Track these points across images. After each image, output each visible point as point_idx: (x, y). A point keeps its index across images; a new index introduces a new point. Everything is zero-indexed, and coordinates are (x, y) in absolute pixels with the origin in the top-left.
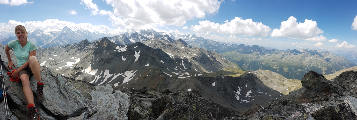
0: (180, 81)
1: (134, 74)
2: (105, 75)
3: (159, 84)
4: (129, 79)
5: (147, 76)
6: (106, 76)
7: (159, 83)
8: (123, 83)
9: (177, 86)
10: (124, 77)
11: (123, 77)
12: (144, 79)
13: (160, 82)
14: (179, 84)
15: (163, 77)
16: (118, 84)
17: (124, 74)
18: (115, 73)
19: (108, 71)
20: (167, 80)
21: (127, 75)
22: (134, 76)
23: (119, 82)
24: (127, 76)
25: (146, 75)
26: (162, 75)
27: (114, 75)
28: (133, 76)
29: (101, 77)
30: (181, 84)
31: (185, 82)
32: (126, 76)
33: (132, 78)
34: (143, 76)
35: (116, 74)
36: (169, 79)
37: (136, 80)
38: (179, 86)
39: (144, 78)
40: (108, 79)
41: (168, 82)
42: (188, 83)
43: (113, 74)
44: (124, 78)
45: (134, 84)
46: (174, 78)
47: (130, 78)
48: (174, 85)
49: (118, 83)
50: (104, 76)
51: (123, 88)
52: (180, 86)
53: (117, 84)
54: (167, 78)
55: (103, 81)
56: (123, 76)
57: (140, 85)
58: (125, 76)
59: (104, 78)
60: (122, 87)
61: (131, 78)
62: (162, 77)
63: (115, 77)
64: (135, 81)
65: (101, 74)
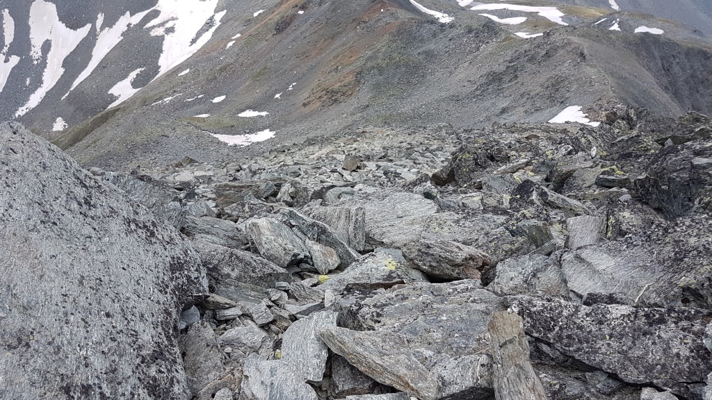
0: (510, 53)
1: (216, 11)
2: (37, 40)
3: (369, 64)
4: (194, 41)
5: (294, 16)
6: (47, 46)
7: (370, 58)
8: (162, 71)
9: (484, 80)
10: (159, 32)
11: (154, 33)
12: (278, 37)
13: (378, 51)
14: (503, 68)
15: (400, 21)
16: (135, 84)
17: (156, 14)
18: (100, 19)
19: (52, 7)
20: (422, 41)
21: (173, 19)
22: (218, 24)
23: (138, 71)
24: (178, 25)
25: (290, 12)
26: (393, 10)
27: (93, 29)
28: (210, 23)
29: (15, 60)
30: (513, 71)
31: (547, 55)
32: (169, 25)
33: (207, 36)
34: (275, 17)
35: (110, 22)
36: (434, 36)
37: (230, 44)
38: (500, 79)
39: (282, 27)
40: (66, 63)
41: (429, 55)
42: (565, 67)
43: (89, 26)
44: (162, 38)
45: (221, 70)
46: (470, 31)
47: (193, 36)
48: (462, 76)
49: (133, 75)
50: (36, 52)
51: (168, 100)
52: (506, 78)
53: (127, 83)
54: (426, 30)
55: (38, 82)
56: (154, 27)
57: (260, 74)
58: (162, 24)
59: (43, 64)
60: (161, 98)
61: (199, 35)
62: (388, 19)
63: (108, 40)
64: (224, 51)
65: (11, 40)
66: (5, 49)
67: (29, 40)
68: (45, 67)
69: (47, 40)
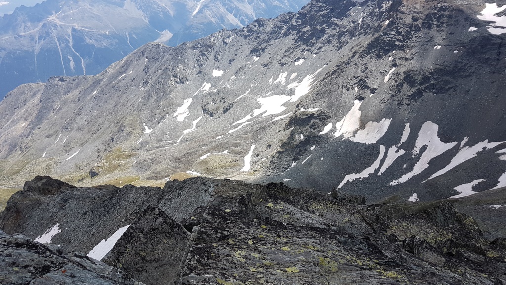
8: (499, 186)
11: (502, 158)
16: (474, 188)
18: (465, 140)
19: (436, 127)
23: (481, 180)
27: (458, 145)
29: (402, 152)
35: (470, 144)
43: (456, 143)
49: (476, 182)
50: (416, 151)
51: (497, 206)
53: (469, 186)
55: (410, 169)
56: (504, 154)
60: (492, 204)
63: (466, 154)
65: (404, 141)
66: (399, 145)
67: (415, 143)
68: (418, 161)
69: (426, 145)
